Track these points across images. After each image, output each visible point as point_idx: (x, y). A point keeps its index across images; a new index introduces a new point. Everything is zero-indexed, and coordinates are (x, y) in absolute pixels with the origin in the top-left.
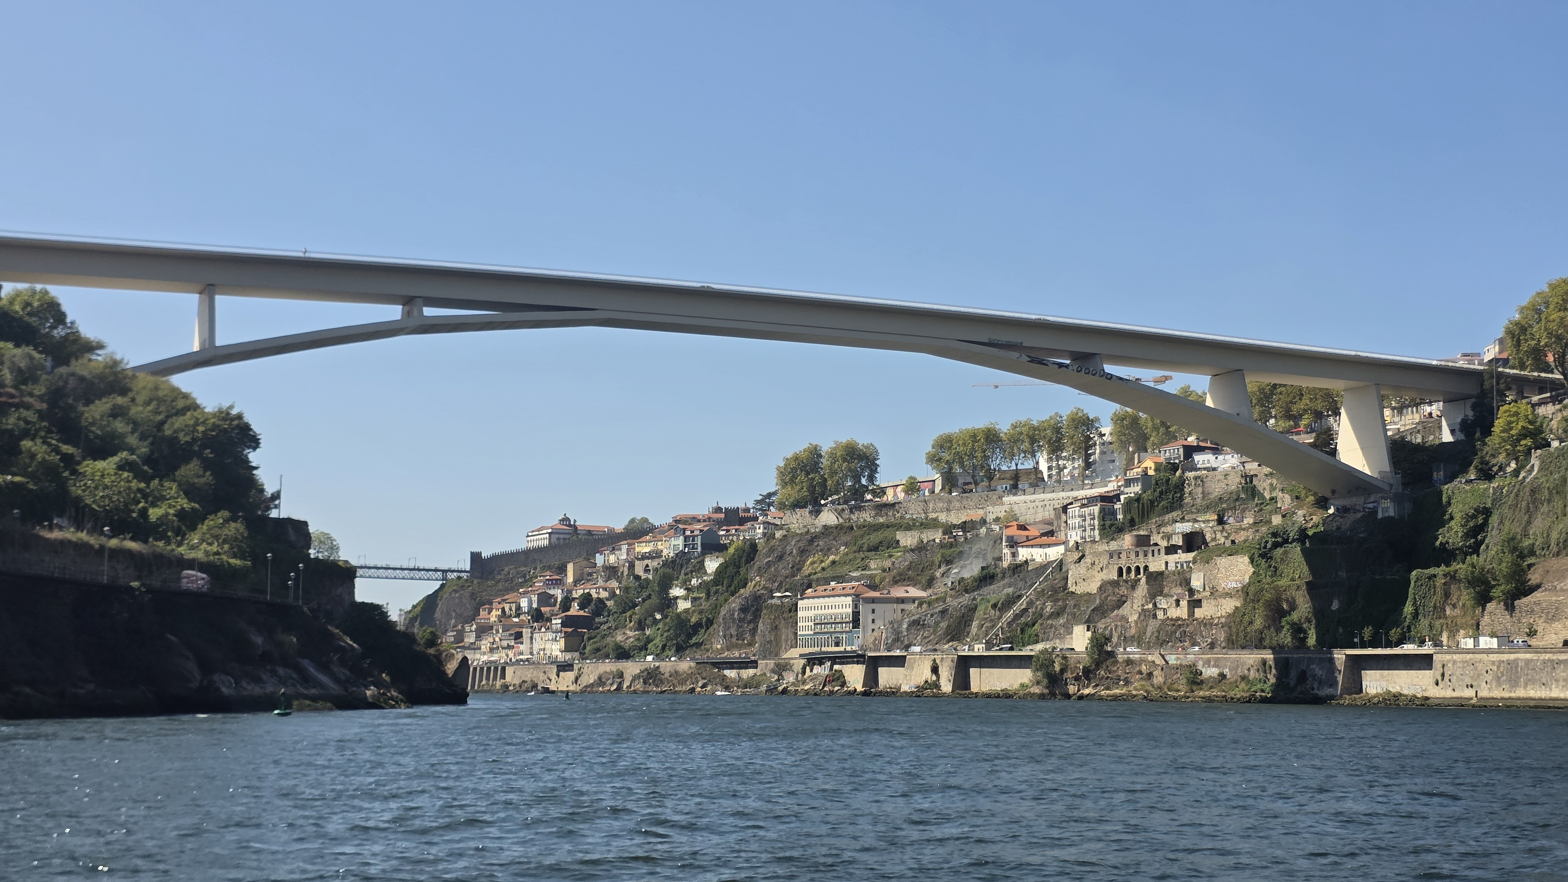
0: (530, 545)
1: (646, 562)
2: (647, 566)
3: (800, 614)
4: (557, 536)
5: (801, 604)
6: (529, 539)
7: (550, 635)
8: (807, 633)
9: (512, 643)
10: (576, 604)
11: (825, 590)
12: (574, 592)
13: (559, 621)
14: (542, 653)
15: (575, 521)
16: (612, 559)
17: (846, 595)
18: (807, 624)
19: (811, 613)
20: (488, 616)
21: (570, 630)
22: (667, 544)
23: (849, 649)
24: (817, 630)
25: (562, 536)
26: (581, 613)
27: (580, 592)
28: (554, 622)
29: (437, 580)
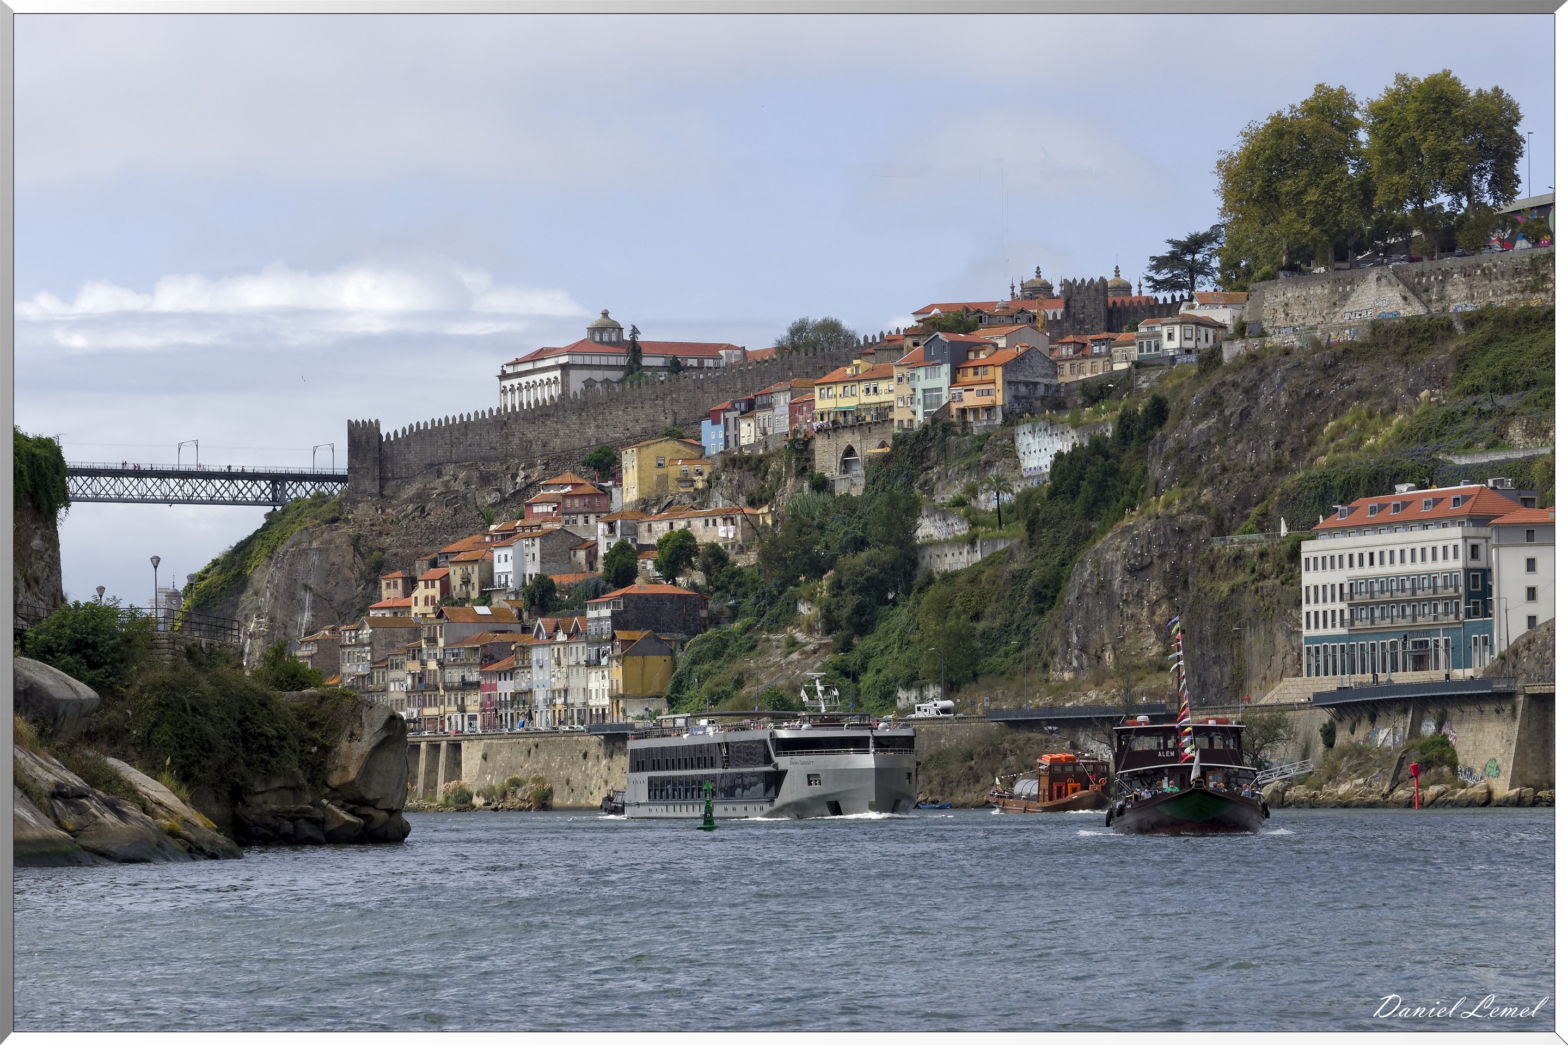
0: (514, 401)
1: (848, 439)
2: (850, 451)
3: (1309, 579)
4: (586, 374)
5: (1309, 549)
6: (507, 383)
7: (581, 652)
8: (1330, 631)
9: (474, 676)
10: (650, 565)
11: (1382, 507)
12: (643, 528)
13: (606, 612)
14: (559, 701)
15: (635, 331)
16: (747, 433)
17: (1442, 522)
18: (1329, 606)
19: (1339, 576)
20: (404, 602)
21: (638, 635)
22: (906, 390)
23: (1459, 674)
24: (1358, 625)
25: (598, 375)
26: (665, 588)
27: (661, 529)
28: (591, 614)
29: (257, 502)
